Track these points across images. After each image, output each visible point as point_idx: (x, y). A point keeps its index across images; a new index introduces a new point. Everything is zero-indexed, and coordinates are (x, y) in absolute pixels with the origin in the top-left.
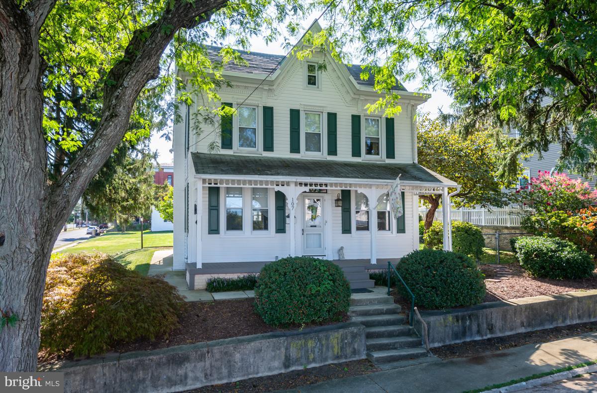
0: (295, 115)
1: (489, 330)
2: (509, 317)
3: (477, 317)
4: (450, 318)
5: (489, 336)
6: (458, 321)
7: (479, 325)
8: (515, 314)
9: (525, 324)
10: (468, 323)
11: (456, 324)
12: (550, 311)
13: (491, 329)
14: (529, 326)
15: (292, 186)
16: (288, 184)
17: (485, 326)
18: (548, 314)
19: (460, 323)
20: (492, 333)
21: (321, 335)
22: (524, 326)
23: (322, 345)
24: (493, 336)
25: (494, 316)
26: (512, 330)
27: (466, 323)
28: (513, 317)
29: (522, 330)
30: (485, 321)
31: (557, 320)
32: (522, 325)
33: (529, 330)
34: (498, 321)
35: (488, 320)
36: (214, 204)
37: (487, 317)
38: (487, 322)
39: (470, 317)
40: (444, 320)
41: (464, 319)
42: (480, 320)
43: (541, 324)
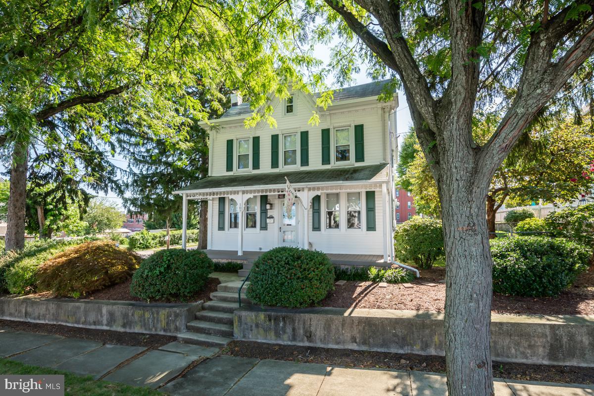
0: (275, 139)
1: (307, 337)
2: (334, 327)
3: (293, 321)
4: (262, 316)
5: (307, 344)
6: (270, 320)
7: (294, 330)
8: (343, 325)
9: (358, 340)
10: (281, 324)
11: (268, 323)
12: (400, 331)
13: (309, 336)
14: (364, 343)
15: (240, 194)
16: (238, 192)
17: (302, 331)
18: (395, 335)
19: (273, 323)
20: (310, 342)
21: (154, 310)
22: (356, 343)
23: (154, 318)
24: (311, 345)
25: (314, 323)
26: (338, 343)
27: (279, 324)
28: (340, 329)
29: (354, 347)
30: (302, 326)
31: (412, 345)
32: (354, 340)
33: (364, 348)
34: (318, 330)
35: (306, 326)
36: (221, 210)
37: (304, 323)
38: (304, 328)
39: (284, 318)
40: (256, 316)
41: (276, 319)
42: (296, 324)
43: (384, 344)
